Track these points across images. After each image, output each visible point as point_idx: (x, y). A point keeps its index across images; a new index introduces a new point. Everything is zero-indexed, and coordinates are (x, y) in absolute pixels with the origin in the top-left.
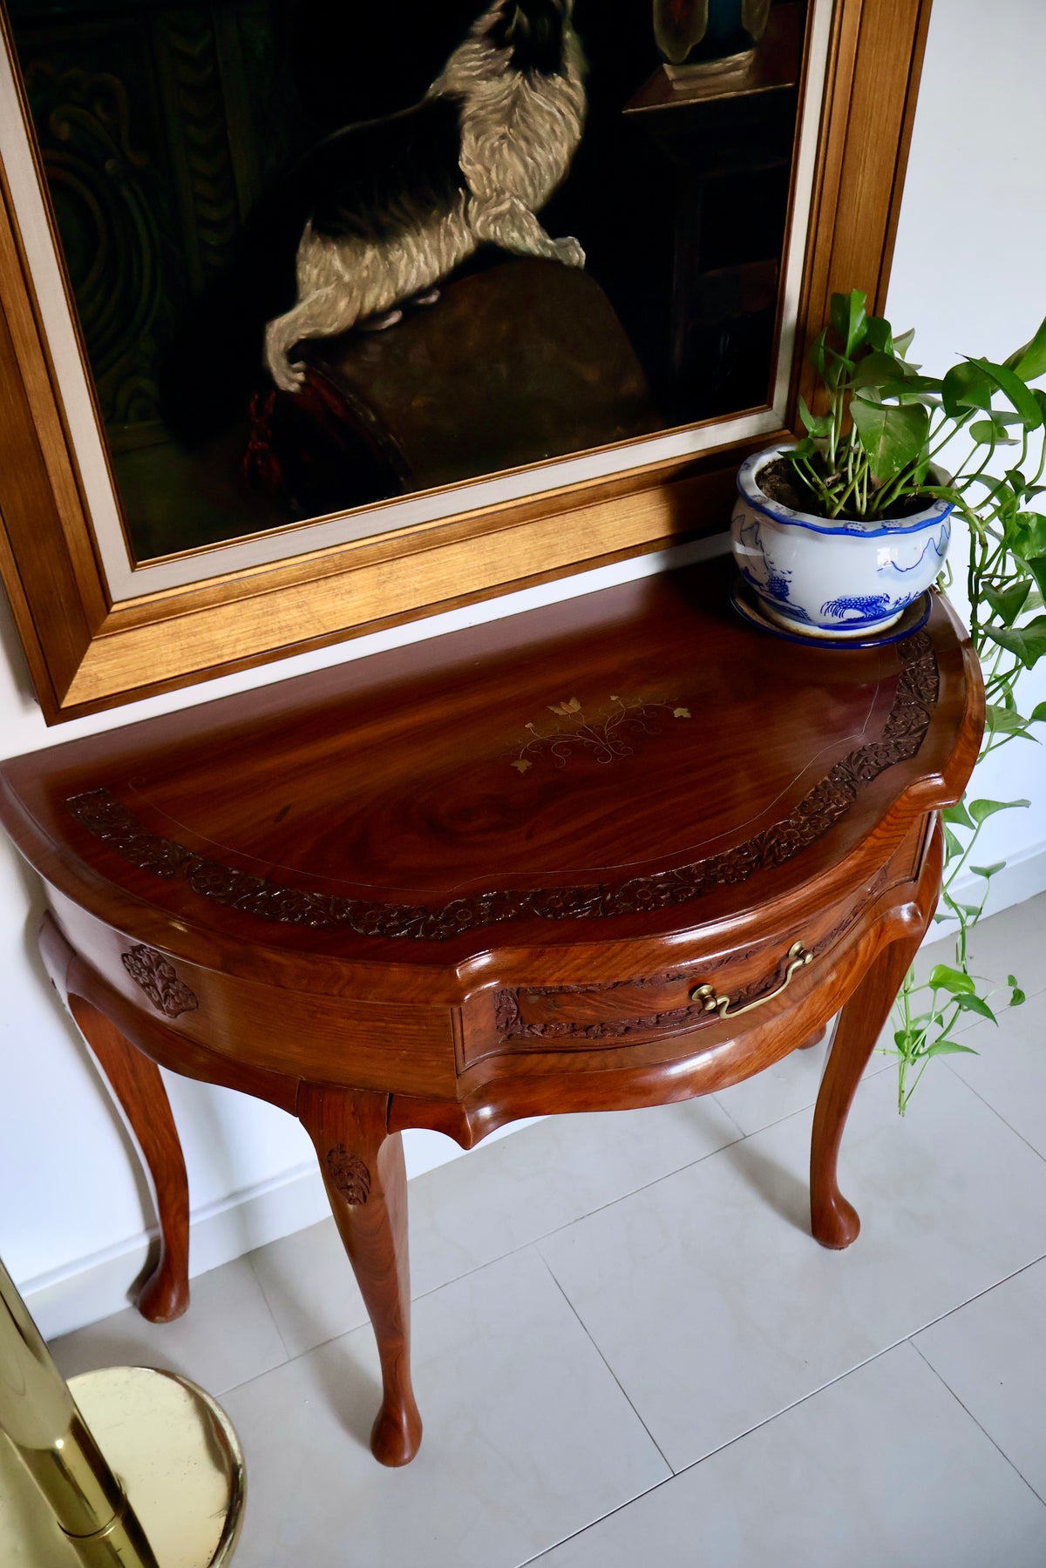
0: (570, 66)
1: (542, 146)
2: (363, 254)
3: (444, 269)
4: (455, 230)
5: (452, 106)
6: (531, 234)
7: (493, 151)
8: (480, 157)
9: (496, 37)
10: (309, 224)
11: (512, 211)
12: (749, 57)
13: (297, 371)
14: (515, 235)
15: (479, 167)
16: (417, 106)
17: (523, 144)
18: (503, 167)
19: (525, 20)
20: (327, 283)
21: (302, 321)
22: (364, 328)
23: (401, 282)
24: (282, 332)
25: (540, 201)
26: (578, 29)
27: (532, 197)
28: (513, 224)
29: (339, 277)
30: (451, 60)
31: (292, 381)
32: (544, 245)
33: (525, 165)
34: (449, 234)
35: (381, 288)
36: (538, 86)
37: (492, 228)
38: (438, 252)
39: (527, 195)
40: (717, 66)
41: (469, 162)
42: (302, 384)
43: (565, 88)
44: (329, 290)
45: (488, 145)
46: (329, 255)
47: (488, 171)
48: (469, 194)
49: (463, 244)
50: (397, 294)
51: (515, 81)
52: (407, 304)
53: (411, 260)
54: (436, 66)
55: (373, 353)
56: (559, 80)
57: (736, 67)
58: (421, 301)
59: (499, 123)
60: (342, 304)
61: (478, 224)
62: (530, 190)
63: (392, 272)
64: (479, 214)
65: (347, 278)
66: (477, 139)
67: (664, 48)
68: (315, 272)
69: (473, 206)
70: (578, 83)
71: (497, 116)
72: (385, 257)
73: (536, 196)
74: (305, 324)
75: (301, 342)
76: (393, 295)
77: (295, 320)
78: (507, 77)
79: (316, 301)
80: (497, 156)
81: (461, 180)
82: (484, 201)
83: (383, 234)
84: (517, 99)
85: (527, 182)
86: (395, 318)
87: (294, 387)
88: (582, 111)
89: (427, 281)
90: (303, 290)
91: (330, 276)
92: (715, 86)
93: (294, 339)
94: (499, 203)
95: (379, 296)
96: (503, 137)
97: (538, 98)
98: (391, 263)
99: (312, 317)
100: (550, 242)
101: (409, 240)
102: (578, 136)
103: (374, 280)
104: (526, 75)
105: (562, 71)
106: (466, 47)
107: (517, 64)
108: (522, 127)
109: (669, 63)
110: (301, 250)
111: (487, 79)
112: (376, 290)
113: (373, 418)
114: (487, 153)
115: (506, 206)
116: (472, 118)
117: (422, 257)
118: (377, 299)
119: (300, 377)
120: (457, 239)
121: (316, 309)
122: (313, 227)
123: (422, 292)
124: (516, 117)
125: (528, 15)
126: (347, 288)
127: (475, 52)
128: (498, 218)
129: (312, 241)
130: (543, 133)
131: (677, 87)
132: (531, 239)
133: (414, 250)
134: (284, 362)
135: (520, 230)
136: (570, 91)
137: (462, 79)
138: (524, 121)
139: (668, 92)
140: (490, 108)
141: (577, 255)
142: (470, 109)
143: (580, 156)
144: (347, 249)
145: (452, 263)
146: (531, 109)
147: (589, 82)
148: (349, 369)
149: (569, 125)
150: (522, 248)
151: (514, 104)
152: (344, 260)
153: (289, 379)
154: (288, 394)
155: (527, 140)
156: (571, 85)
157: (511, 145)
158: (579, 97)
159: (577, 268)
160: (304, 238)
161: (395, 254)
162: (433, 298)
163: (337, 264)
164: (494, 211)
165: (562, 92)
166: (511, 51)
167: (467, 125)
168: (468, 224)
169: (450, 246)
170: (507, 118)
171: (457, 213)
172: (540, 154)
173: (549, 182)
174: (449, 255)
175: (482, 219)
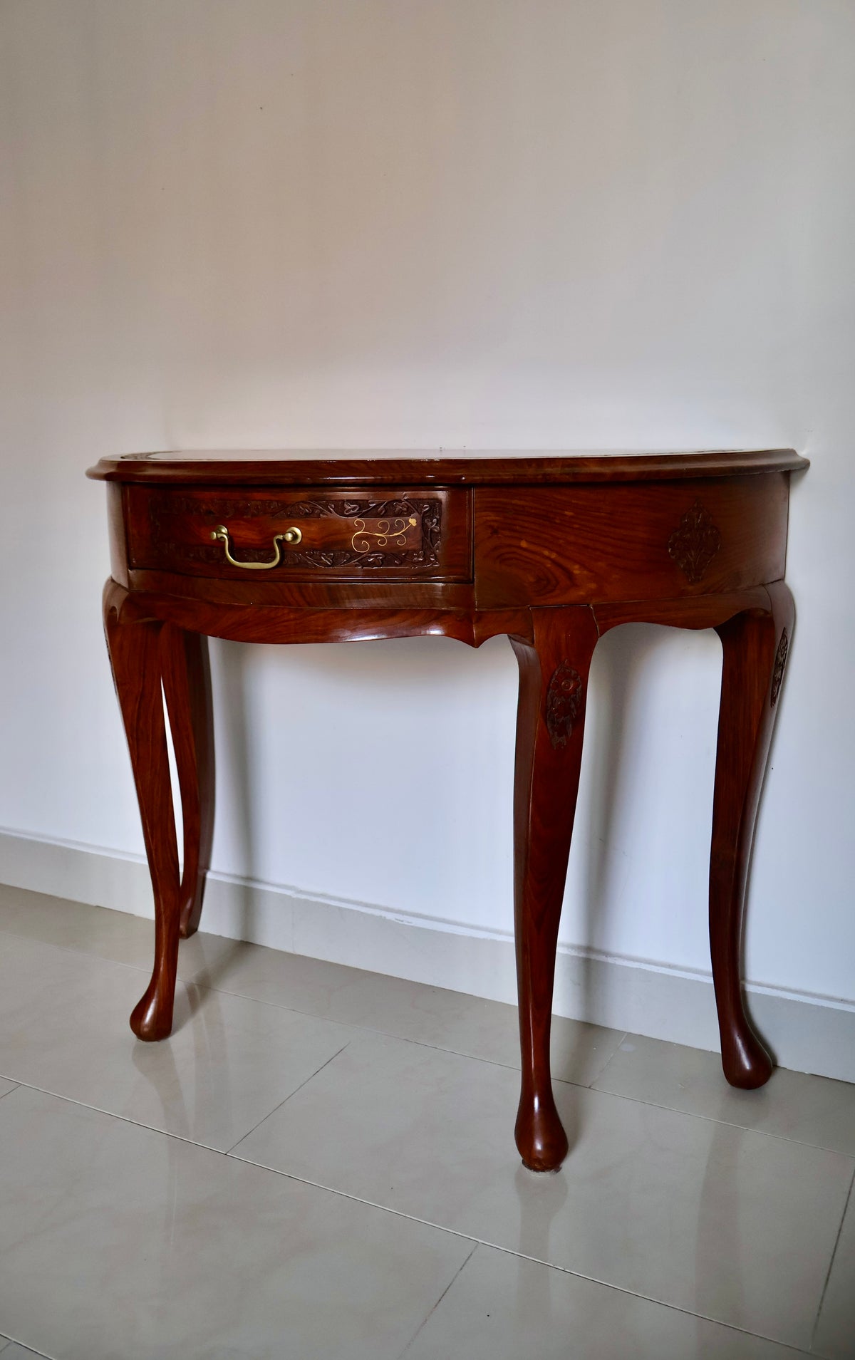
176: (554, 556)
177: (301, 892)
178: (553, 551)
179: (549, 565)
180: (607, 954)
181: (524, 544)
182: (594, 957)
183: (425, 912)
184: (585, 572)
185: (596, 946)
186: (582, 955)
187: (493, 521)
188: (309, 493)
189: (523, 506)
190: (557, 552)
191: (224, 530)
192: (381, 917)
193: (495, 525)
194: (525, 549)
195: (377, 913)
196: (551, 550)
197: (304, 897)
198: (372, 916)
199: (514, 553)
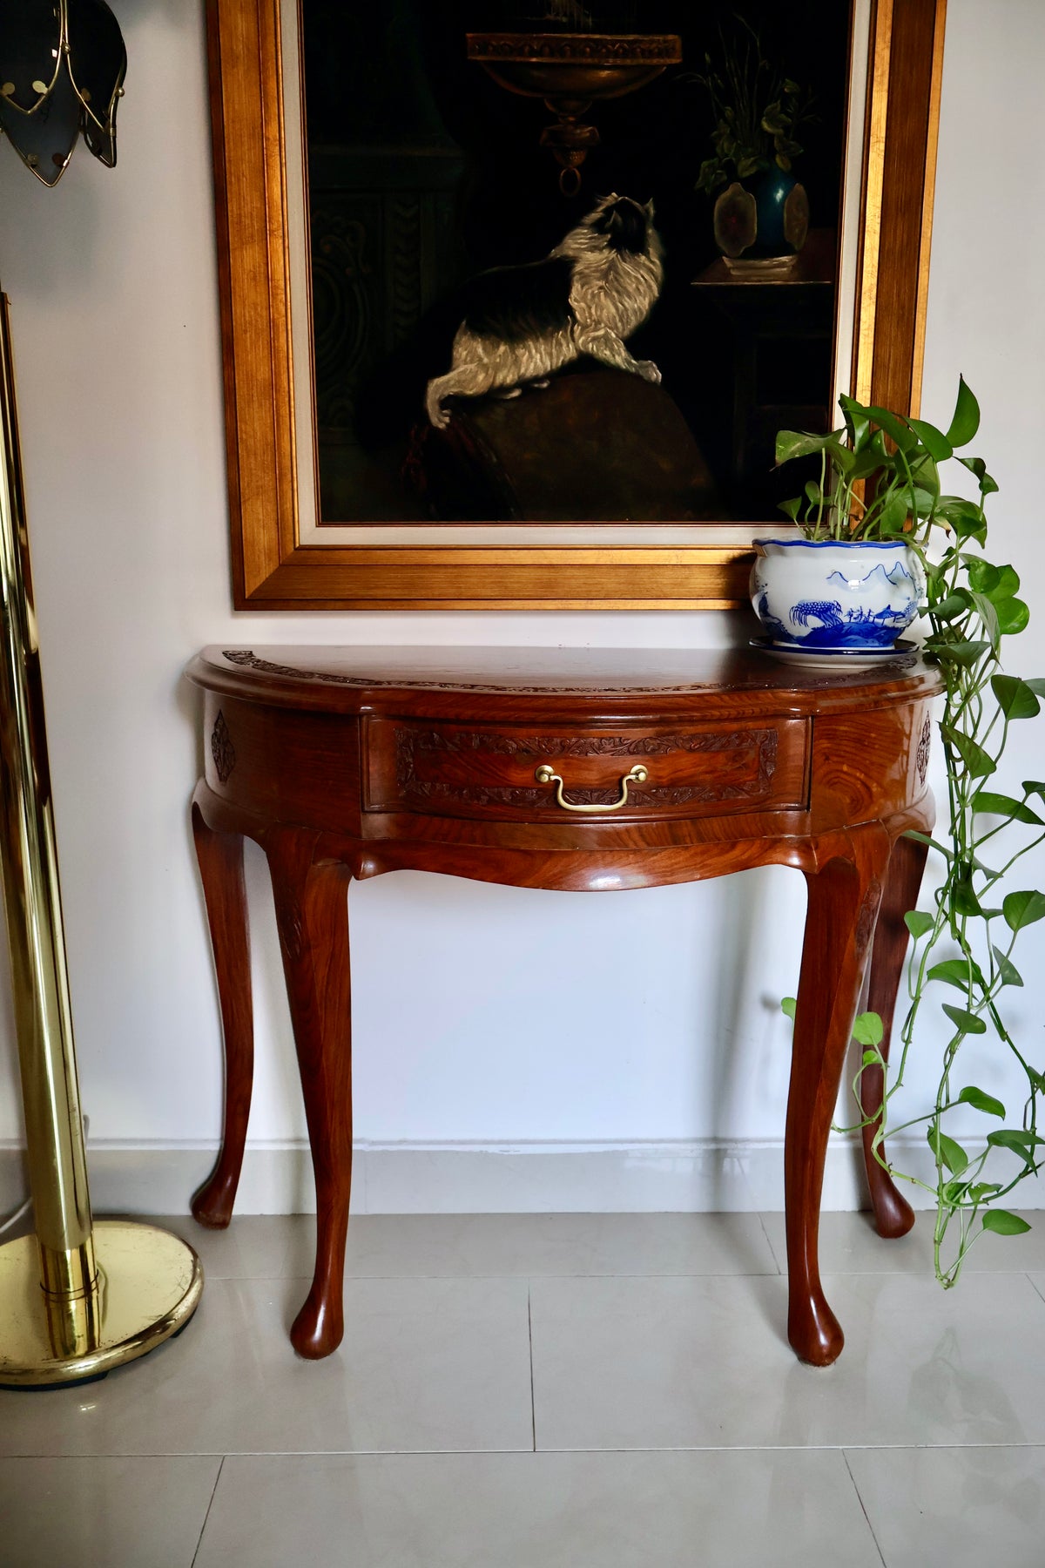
0: (651, 250)
1: (630, 297)
2: (498, 347)
3: (554, 367)
4: (563, 341)
5: (567, 264)
6: (620, 354)
7: (593, 296)
8: (584, 299)
9: (599, 227)
10: (464, 323)
11: (606, 337)
12: (791, 260)
13: (446, 415)
14: (608, 352)
15: (583, 304)
16: (543, 261)
17: (615, 294)
18: (600, 307)
19: (620, 219)
20: (472, 362)
21: (452, 383)
22: (494, 395)
23: (523, 370)
24: (438, 387)
25: (626, 333)
26: (657, 227)
27: (621, 330)
28: (606, 346)
29: (481, 360)
30: (568, 237)
31: (441, 421)
32: (630, 363)
33: (617, 308)
34: (559, 344)
35: (509, 371)
36: (628, 259)
37: (590, 345)
38: (551, 355)
39: (617, 328)
40: (766, 263)
41: (576, 300)
42: (447, 425)
43: (647, 263)
44: (472, 366)
45: (590, 291)
46: (475, 344)
47: (590, 308)
48: (575, 321)
49: (569, 352)
50: (519, 378)
51: (613, 254)
52: (525, 384)
53: (531, 357)
54: (558, 239)
55: (499, 413)
56: (643, 258)
57: (782, 265)
58: (536, 385)
59: (599, 279)
60: (481, 377)
61: (581, 341)
62: (619, 324)
63: (517, 362)
64: (581, 335)
65: (486, 360)
66: (582, 287)
67: (724, 248)
68: (465, 353)
69: (577, 329)
70: (658, 262)
71: (598, 274)
72: (513, 351)
73: (624, 330)
74: (453, 386)
75: (450, 396)
76: (516, 377)
77: (449, 381)
78: (606, 252)
79: (464, 372)
80: (596, 299)
81: (570, 311)
82: (585, 327)
83: (514, 337)
84: (612, 266)
85: (617, 319)
86: (516, 393)
87: (442, 426)
88: (659, 279)
89: (542, 372)
90: (455, 363)
91: (474, 357)
92: (768, 276)
93: (446, 393)
94: (596, 330)
95: (507, 376)
96: (601, 288)
97: (627, 267)
98: (517, 356)
99: (459, 381)
100: (633, 361)
101: (531, 343)
102: (657, 294)
103: (504, 365)
104: (619, 251)
105: (647, 254)
106: (578, 230)
107: (612, 245)
108: (616, 283)
109: (727, 256)
110: (457, 338)
111: (592, 252)
112: (505, 372)
113: (495, 460)
114: (589, 297)
115: (601, 332)
116: (580, 273)
117: (538, 356)
118: (505, 378)
119: (447, 420)
120: (564, 348)
121: (463, 377)
122: (467, 324)
123: (537, 379)
124: (611, 277)
125: (621, 216)
126: (485, 367)
127: (583, 234)
128: (594, 339)
129: (465, 334)
130: (630, 290)
131: (733, 273)
132: (620, 357)
133: (534, 351)
134: (437, 407)
135: (612, 350)
136: (651, 266)
137: (574, 249)
138: (616, 278)
139: (726, 274)
140: (593, 269)
141: (656, 375)
142: (578, 268)
143: (657, 308)
144: (487, 342)
145: (560, 364)
146: (622, 273)
147: (666, 262)
148: (481, 422)
149: (650, 287)
150: (613, 362)
151: (610, 268)
152: (484, 349)
153: (440, 420)
154: (437, 428)
155: (618, 292)
156: (652, 262)
157: (606, 294)
158: (658, 269)
159: (654, 384)
160: (460, 331)
161: (520, 351)
162: (545, 385)
163: (480, 351)
164: (592, 334)
165: (644, 265)
166: (609, 236)
167: (576, 277)
168: (573, 340)
169: (559, 352)
170: (605, 275)
171: (566, 331)
172: (628, 303)
173: (633, 322)
174: (558, 358)
175: (583, 338)
176: (862, 776)
177: (373, 1143)
178: (863, 772)
179: (859, 786)
180: (735, 1141)
181: (845, 768)
182: (723, 1146)
183: (532, 1136)
184: (879, 789)
185: (721, 1135)
186: (712, 1146)
187: (828, 748)
188: (657, 729)
189: (846, 732)
190: (866, 774)
191: (548, 768)
192: (481, 1152)
193: (826, 751)
194: (845, 773)
195: (476, 1148)
196: (862, 772)
197: (381, 1148)
198: (470, 1153)
199: (838, 777)
